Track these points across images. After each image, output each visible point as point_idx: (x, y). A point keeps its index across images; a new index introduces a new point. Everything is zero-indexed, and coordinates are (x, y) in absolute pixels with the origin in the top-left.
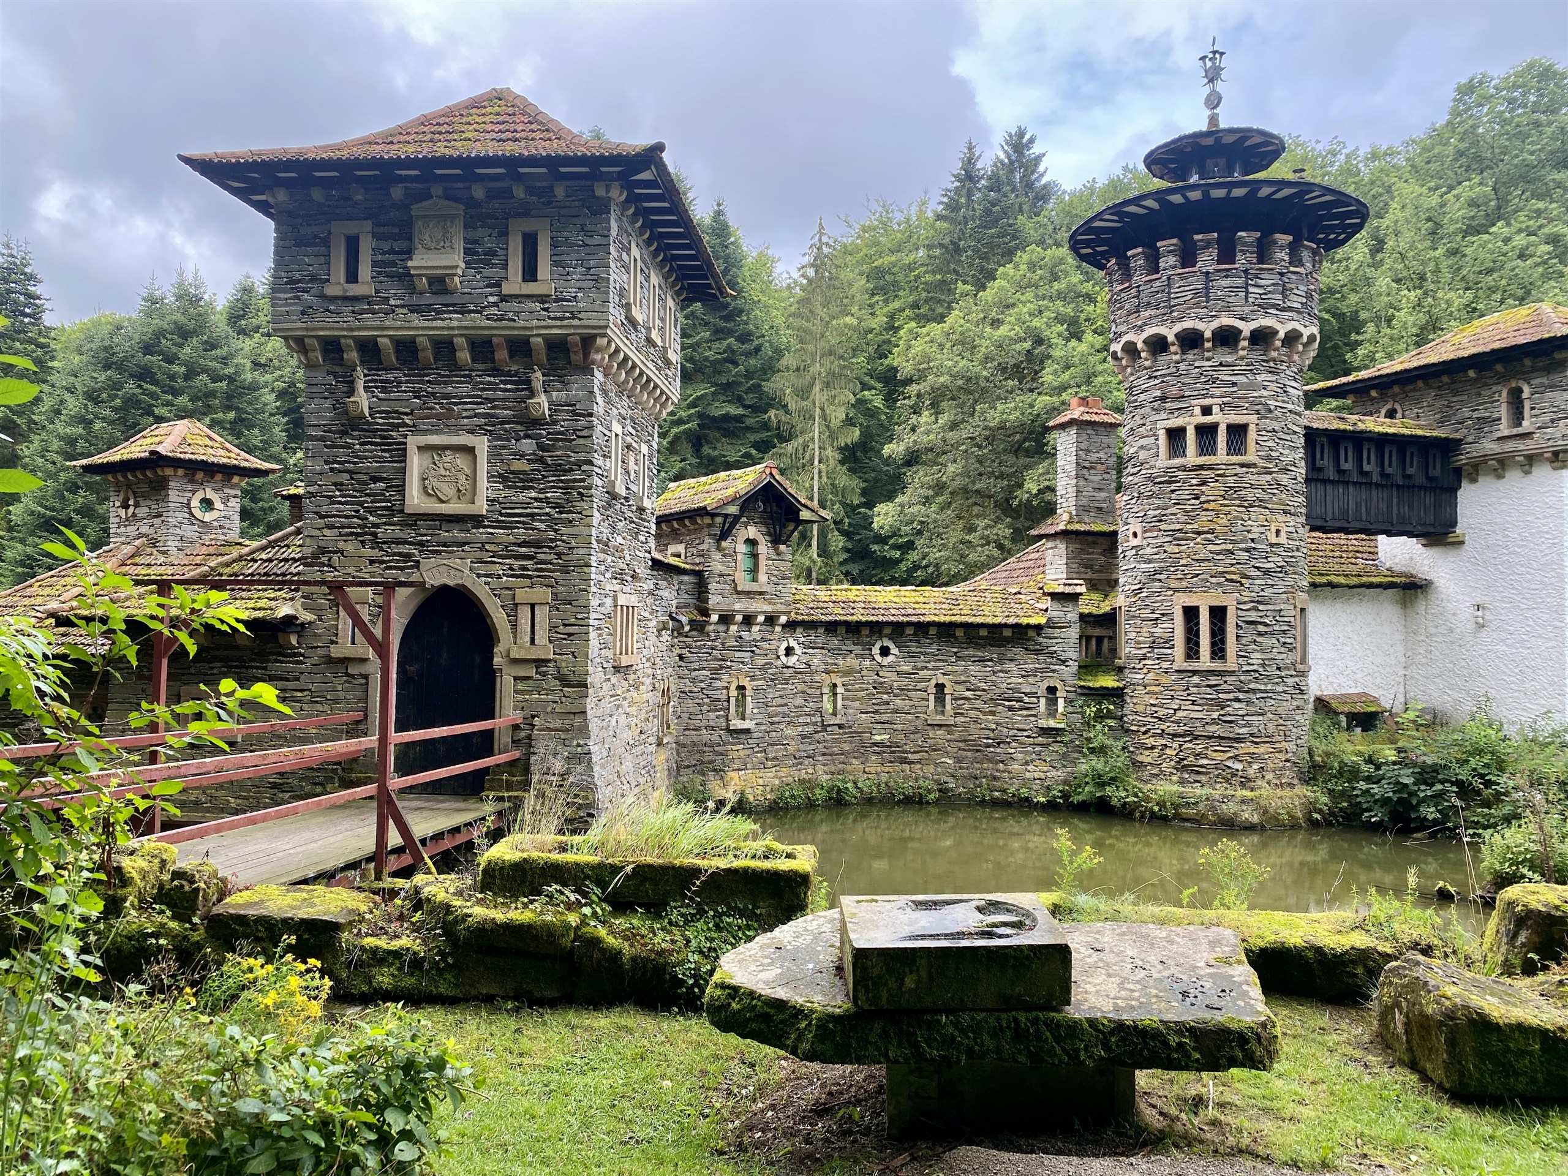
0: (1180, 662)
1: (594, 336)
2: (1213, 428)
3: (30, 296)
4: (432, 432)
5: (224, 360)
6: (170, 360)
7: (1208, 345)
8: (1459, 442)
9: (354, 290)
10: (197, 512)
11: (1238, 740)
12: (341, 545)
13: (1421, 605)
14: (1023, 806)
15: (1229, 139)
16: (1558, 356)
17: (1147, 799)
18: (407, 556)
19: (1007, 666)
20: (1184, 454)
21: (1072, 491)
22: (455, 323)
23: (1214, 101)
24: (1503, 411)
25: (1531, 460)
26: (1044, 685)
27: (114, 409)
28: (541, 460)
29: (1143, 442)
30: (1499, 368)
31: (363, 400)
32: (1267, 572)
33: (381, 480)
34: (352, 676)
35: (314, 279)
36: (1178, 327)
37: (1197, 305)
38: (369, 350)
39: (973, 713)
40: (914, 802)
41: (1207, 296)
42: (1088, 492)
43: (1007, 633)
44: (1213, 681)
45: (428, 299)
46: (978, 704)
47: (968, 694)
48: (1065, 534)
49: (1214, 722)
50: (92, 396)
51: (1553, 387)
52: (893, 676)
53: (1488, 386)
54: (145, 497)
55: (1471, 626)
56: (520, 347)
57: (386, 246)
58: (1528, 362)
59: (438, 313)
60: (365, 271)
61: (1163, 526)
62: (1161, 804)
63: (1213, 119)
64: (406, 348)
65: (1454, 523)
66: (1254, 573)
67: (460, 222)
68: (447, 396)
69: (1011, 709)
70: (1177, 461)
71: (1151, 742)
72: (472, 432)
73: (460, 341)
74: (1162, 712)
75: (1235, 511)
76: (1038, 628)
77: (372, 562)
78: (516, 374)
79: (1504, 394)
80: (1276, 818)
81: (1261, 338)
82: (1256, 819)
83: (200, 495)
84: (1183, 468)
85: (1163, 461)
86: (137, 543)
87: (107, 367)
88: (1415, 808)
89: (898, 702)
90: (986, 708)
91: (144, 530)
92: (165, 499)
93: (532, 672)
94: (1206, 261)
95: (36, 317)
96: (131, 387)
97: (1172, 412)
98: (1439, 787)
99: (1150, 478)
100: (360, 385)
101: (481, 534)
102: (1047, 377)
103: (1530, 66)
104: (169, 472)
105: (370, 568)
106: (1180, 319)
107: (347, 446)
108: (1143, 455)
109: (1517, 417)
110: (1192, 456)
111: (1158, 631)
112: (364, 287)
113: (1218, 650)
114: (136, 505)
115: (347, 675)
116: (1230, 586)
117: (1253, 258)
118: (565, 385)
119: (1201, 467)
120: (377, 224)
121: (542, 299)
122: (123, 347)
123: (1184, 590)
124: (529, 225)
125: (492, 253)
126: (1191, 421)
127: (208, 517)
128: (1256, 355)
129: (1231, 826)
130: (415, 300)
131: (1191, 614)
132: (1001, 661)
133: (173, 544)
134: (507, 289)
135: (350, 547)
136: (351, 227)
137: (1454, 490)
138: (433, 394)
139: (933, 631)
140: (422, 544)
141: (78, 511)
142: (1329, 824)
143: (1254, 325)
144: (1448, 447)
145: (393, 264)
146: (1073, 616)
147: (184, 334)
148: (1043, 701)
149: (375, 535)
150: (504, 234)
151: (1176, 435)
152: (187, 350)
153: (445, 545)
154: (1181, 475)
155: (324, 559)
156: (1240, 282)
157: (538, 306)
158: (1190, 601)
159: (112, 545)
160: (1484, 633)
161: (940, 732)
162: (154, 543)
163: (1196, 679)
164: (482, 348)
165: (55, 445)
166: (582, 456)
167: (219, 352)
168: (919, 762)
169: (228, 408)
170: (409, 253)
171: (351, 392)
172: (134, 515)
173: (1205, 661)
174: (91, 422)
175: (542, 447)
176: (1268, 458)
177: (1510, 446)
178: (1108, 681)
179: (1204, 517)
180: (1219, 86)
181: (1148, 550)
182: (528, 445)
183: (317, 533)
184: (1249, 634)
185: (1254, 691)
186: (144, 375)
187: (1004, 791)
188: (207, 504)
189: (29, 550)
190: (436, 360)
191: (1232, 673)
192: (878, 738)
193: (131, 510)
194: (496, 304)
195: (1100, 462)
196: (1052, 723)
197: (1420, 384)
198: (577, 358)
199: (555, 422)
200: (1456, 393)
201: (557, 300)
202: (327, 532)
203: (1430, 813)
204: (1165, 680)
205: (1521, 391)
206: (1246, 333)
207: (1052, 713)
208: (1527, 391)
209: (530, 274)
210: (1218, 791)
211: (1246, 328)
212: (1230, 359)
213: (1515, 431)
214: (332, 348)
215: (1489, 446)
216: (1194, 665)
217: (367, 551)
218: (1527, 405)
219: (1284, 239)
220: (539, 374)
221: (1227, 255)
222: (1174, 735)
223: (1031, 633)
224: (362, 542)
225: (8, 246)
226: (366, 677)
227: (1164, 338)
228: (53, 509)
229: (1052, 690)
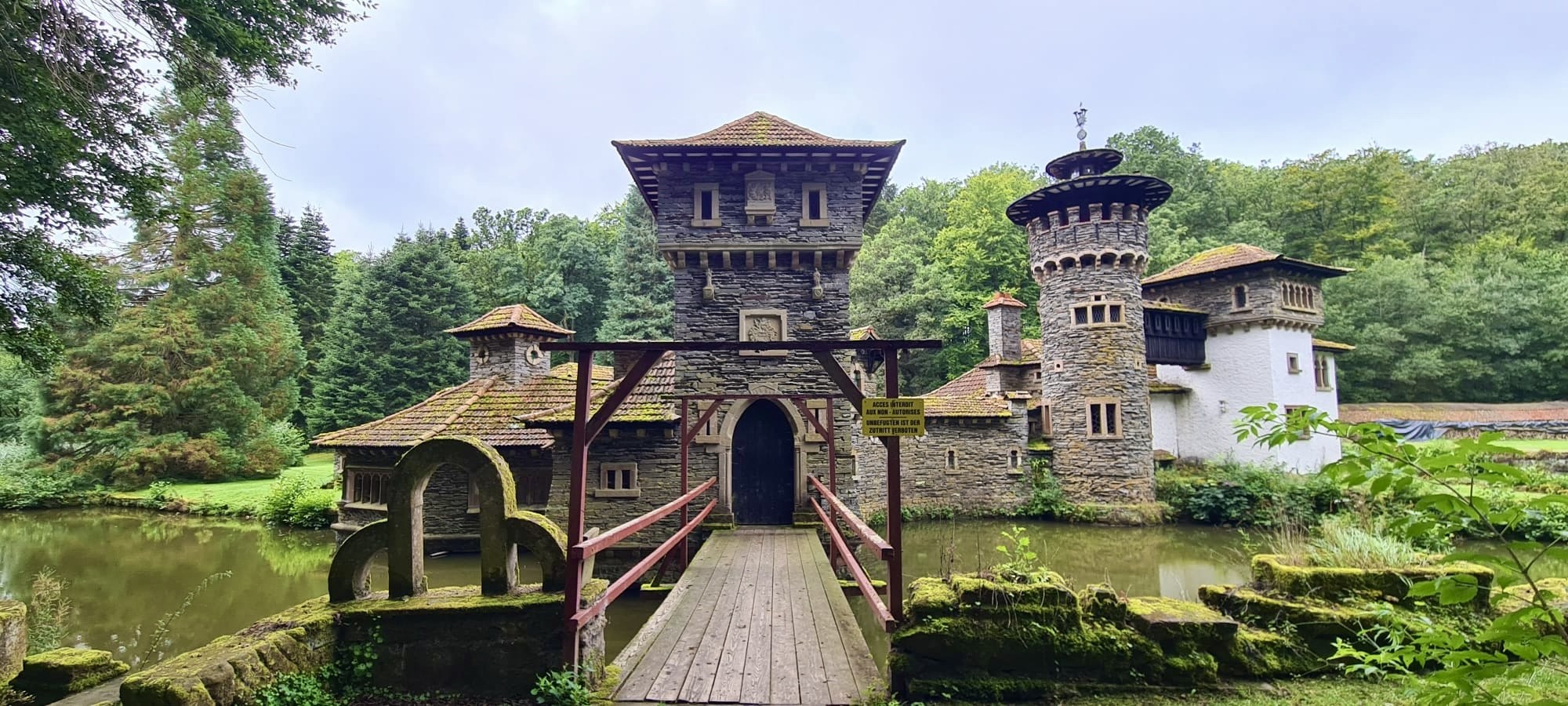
0: (1090, 436)
1: (853, 251)
2: (1102, 307)
3: (321, 238)
4: (755, 307)
5: (447, 275)
6: (418, 274)
7: (1097, 263)
8: (1206, 316)
9: (709, 223)
10: (530, 359)
11: (1125, 477)
12: (699, 375)
13: (1185, 402)
14: (1001, 518)
15: (1097, 154)
16: (1265, 270)
17: (1078, 511)
18: (740, 382)
19: (988, 440)
20: (1086, 322)
21: (1000, 343)
22: (771, 243)
23: (1082, 136)
24: (1233, 299)
25: (1248, 326)
26: (1010, 449)
27: (385, 303)
28: (819, 323)
29: (1059, 315)
30: (1230, 277)
31: (711, 288)
32: (1134, 385)
33: (723, 336)
34: (708, 454)
35: (684, 216)
36: (1081, 254)
37: (1092, 241)
38: (716, 259)
39: (970, 467)
40: (942, 518)
41: (1098, 238)
42: (1008, 343)
43: (988, 421)
44: (1111, 444)
45: (754, 229)
46: (973, 462)
47: (967, 456)
48: (999, 366)
49: (1112, 467)
50: (371, 295)
51: (1262, 286)
52: (925, 448)
53: (1223, 286)
54: (497, 350)
55: (1217, 412)
56: (807, 257)
57: (727, 198)
58: (1247, 274)
59: (760, 236)
60: (715, 212)
61: (1076, 361)
62: (1087, 513)
63: (1082, 145)
64: (739, 258)
65: (1204, 358)
66: (1129, 386)
67: (773, 184)
68: (762, 286)
69: (992, 464)
70: (1083, 326)
71: (1073, 480)
72: (777, 307)
73: (772, 254)
74: (1080, 463)
75: (1117, 352)
76: (1006, 418)
77: (718, 385)
78: (803, 273)
79: (1233, 290)
80: (1149, 519)
81: (1126, 259)
82: (1139, 520)
83: (531, 349)
84: (1086, 329)
85: (1074, 325)
86: (493, 378)
87: (379, 279)
88: (1224, 511)
89: (929, 462)
90: (978, 464)
91: (496, 370)
92: (513, 351)
93: (817, 449)
94: (1096, 218)
95: (325, 253)
96: (394, 290)
97: (1078, 299)
98: (1236, 499)
99: (1066, 335)
100: (710, 280)
101: (784, 368)
102: (917, 283)
103: (1144, 130)
104: (515, 335)
105: (717, 389)
106: (1082, 249)
107: (701, 316)
108: (1060, 322)
109: (1241, 301)
110: (1090, 323)
111: (1076, 418)
112: (716, 220)
113: (1111, 428)
114: (490, 356)
115: (705, 454)
116: (1116, 393)
117: (1120, 217)
118: (832, 279)
119: (1097, 329)
120: (721, 185)
121: (822, 229)
122: (389, 269)
123: (1091, 395)
124: (814, 187)
125: (792, 203)
126: (1089, 304)
127: (535, 362)
128: (1123, 269)
129: (1127, 525)
130: (746, 229)
131: (1095, 409)
132: (985, 438)
133: (517, 378)
134: (802, 223)
135: (704, 376)
136: (706, 187)
137: (1202, 340)
138: (753, 285)
139: (946, 421)
140: (748, 374)
141: (362, 362)
142: (1173, 521)
143: (1123, 252)
144: (1203, 318)
145: (733, 208)
146: (1024, 411)
147: (424, 259)
148: (1009, 459)
149: (720, 369)
150: (799, 192)
151: (1081, 313)
152: (427, 269)
153: (762, 374)
154: (1086, 333)
155: (688, 384)
156: (1115, 229)
157: (820, 233)
158: (1095, 401)
159: (471, 381)
160: (1225, 416)
161: (952, 479)
162: (504, 378)
163: (1100, 444)
164: (784, 257)
165: (349, 324)
166: (843, 320)
167: (445, 270)
168: (942, 496)
169: (450, 302)
170: (744, 202)
171: (705, 283)
172: (488, 361)
173: (1104, 433)
174: (370, 310)
175: (818, 315)
176: (1131, 324)
177: (1238, 317)
178: (1042, 447)
179: (1100, 356)
180: (1085, 127)
181: (1067, 374)
182: (810, 315)
183: (683, 368)
184: (1127, 419)
185: (1132, 450)
186: (402, 283)
187: (990, 510)
188: (534, 354)
189: (332, 386)
190: (755, 265)
191: (1120, 440)
192: (919, 483)
193: (486, 359)
194: (795, 232)
195: (1013, 327)
196: (1016, 471)
197: (1181, 285)
198: (840, 263)
199: (826, 301)
200: (1203, 290)
201: (832, 230)
202: (689, 367)
203: (1234, 513)
204: (1082, 445)
205: (1243, 288)
206: (1119, 257)
207: (1015, 466)
208: (1246, 289)
209: (815, 213)
210: (1118, 505)
211: (1119, 254)
212: (1109, 271)
213: (1241, 309)
214: (693, 258)
215: (1225, 317)
216: (1099, 436)
217: (715, 379)
218: (1247, 296)
219: (1135, 207)
220: (818, 273)
221: (1106, 216)
222: (1089, 476)
223: (1002, 421)
224: (712, 374)
225: (308, 209)
226: (717, 455)
227: (1073, 260)
228: (347, 362)
229: (1014, 453)
